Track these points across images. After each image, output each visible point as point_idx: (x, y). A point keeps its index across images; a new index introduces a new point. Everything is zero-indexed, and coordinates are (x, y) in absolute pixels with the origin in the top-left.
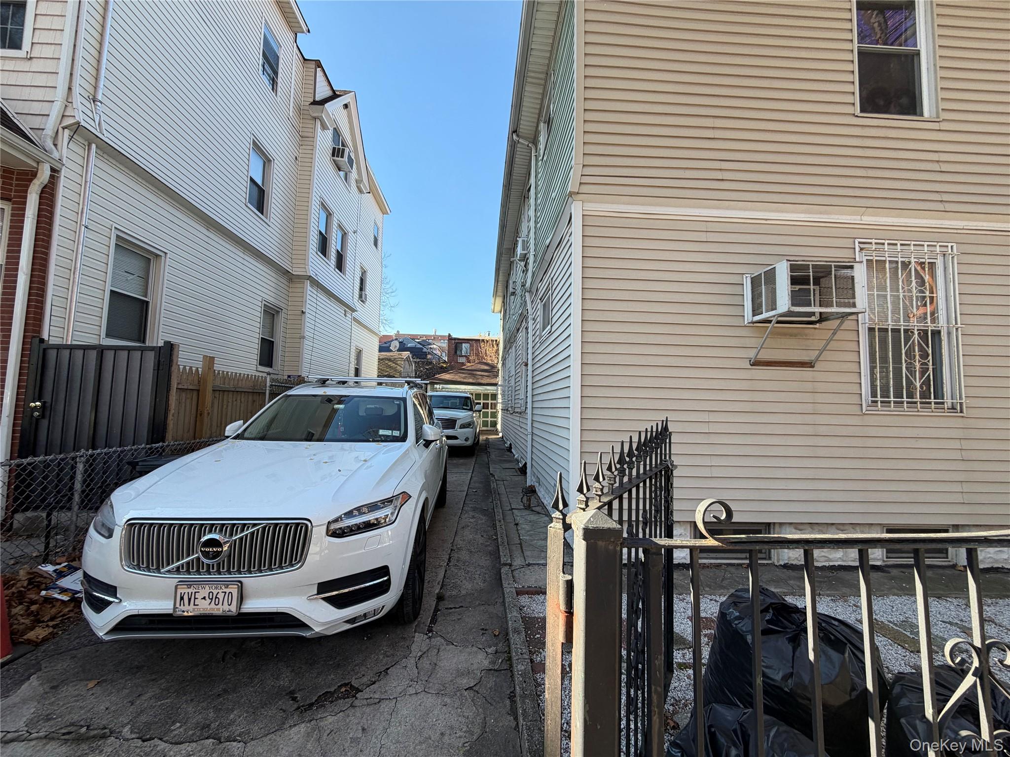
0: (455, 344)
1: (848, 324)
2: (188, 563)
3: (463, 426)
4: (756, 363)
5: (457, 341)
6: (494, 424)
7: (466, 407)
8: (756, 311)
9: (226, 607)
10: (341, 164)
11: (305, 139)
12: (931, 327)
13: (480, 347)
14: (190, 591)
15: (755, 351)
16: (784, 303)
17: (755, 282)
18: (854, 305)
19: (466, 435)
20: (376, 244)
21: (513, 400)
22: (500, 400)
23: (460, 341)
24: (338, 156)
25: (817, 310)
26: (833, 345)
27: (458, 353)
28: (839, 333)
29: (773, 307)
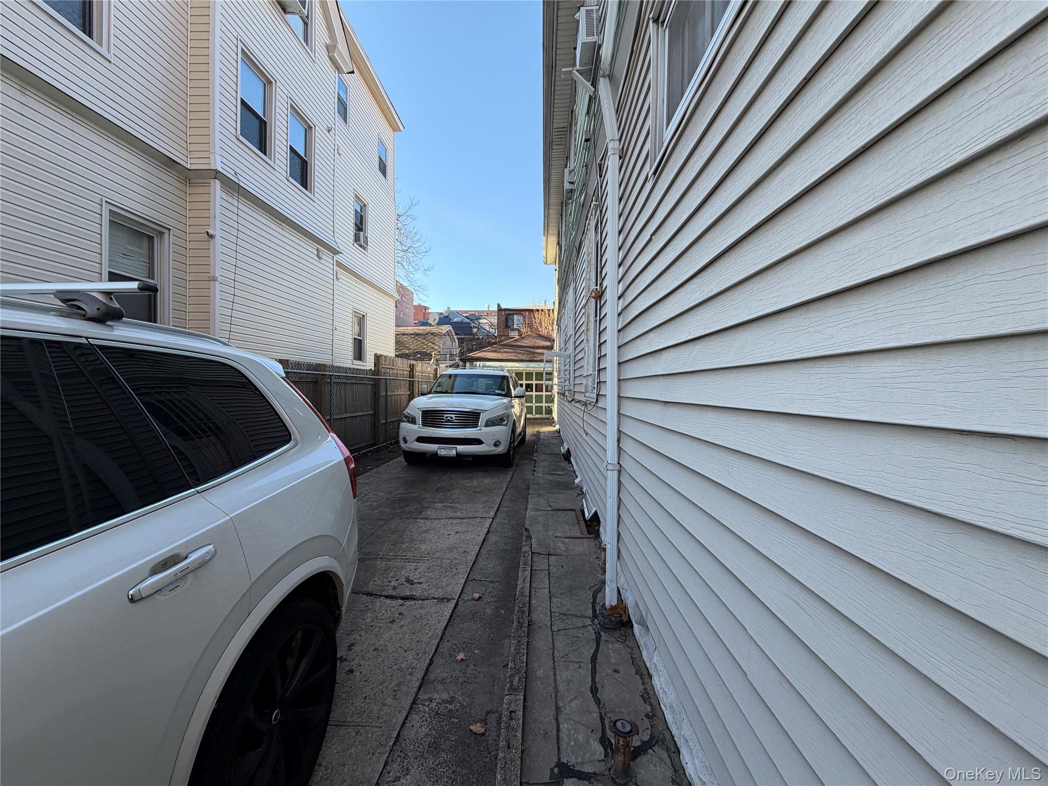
0: (506, 316)
3: (490, 423)
5: (507, 312)
6: (549, 411)
7: (499, 392)
13: (534, 318)
19: (497, 438)
20: (383, 169)
21: (572, 379)
22: (556, 381)
23: (511, 312)
27: (509, 326)
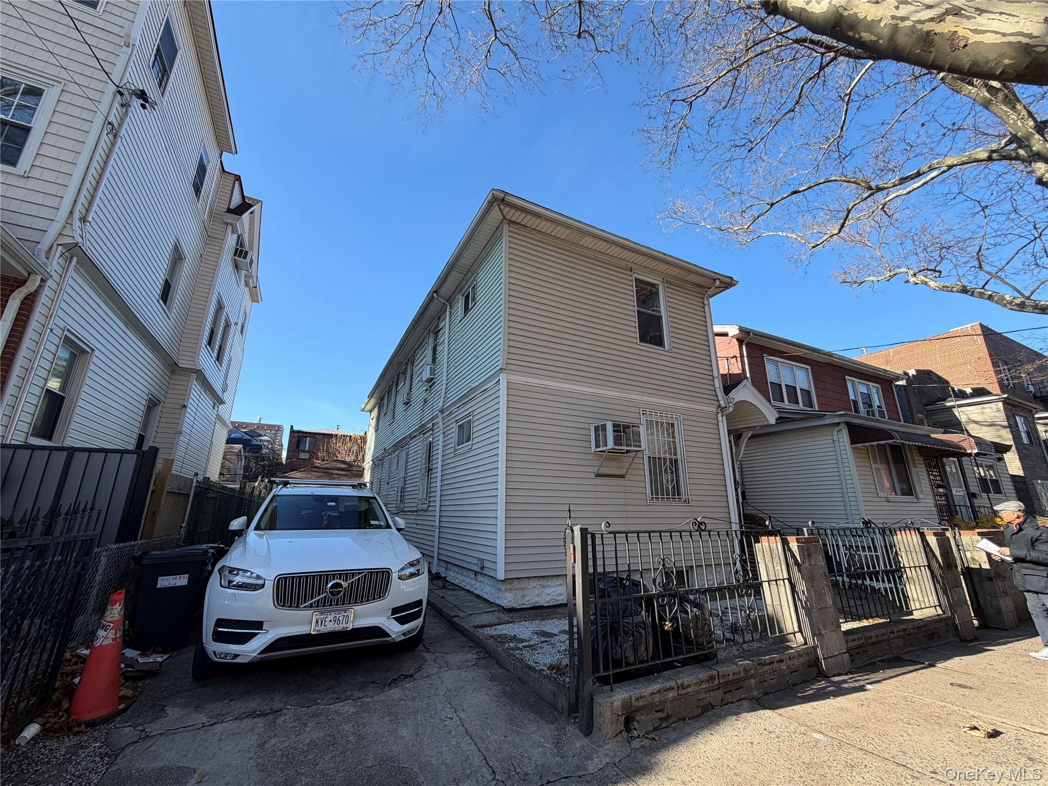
0: (298, 437)
1: (639, 454)
2: (318, 600)
4: (598, 475)
5: (300, 434)
8: (597, 446)
9: (344, 625)
10: (239, 263)
11: (210, 238)
12: (674, 457)
14: (322, 617)
15: (597, 468)
16: (611, 444)
17: (597, 429)
18: (640, 446)
23: (306, 435)
24: (239, 257)
25: (626, 448)
26: (633, 466)
27: (301, 448)
28: (636, 459)
29: (606, 445)
